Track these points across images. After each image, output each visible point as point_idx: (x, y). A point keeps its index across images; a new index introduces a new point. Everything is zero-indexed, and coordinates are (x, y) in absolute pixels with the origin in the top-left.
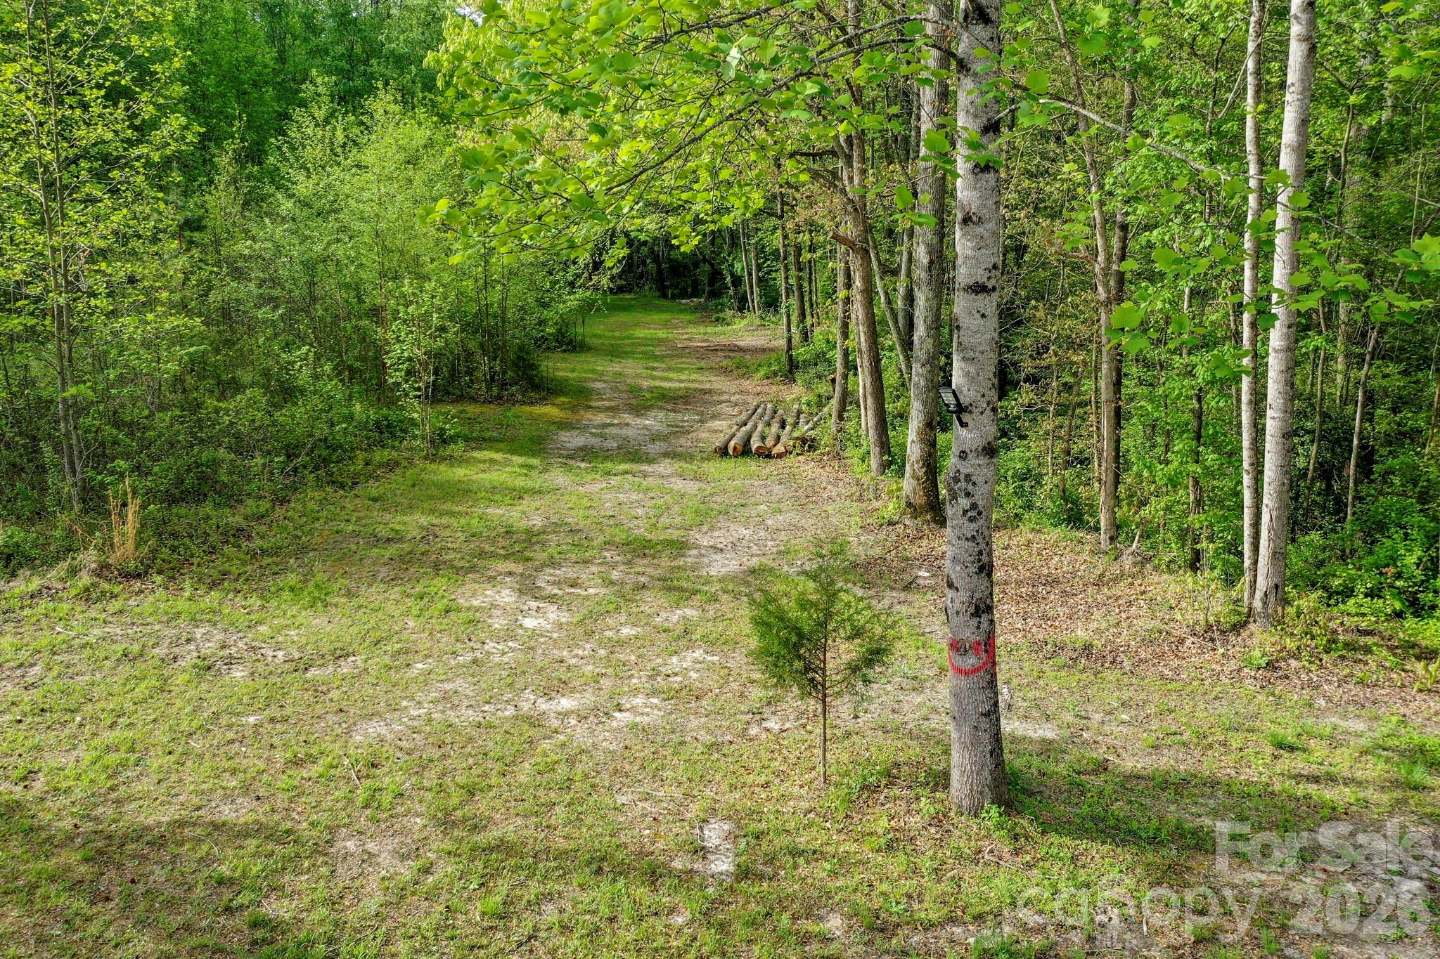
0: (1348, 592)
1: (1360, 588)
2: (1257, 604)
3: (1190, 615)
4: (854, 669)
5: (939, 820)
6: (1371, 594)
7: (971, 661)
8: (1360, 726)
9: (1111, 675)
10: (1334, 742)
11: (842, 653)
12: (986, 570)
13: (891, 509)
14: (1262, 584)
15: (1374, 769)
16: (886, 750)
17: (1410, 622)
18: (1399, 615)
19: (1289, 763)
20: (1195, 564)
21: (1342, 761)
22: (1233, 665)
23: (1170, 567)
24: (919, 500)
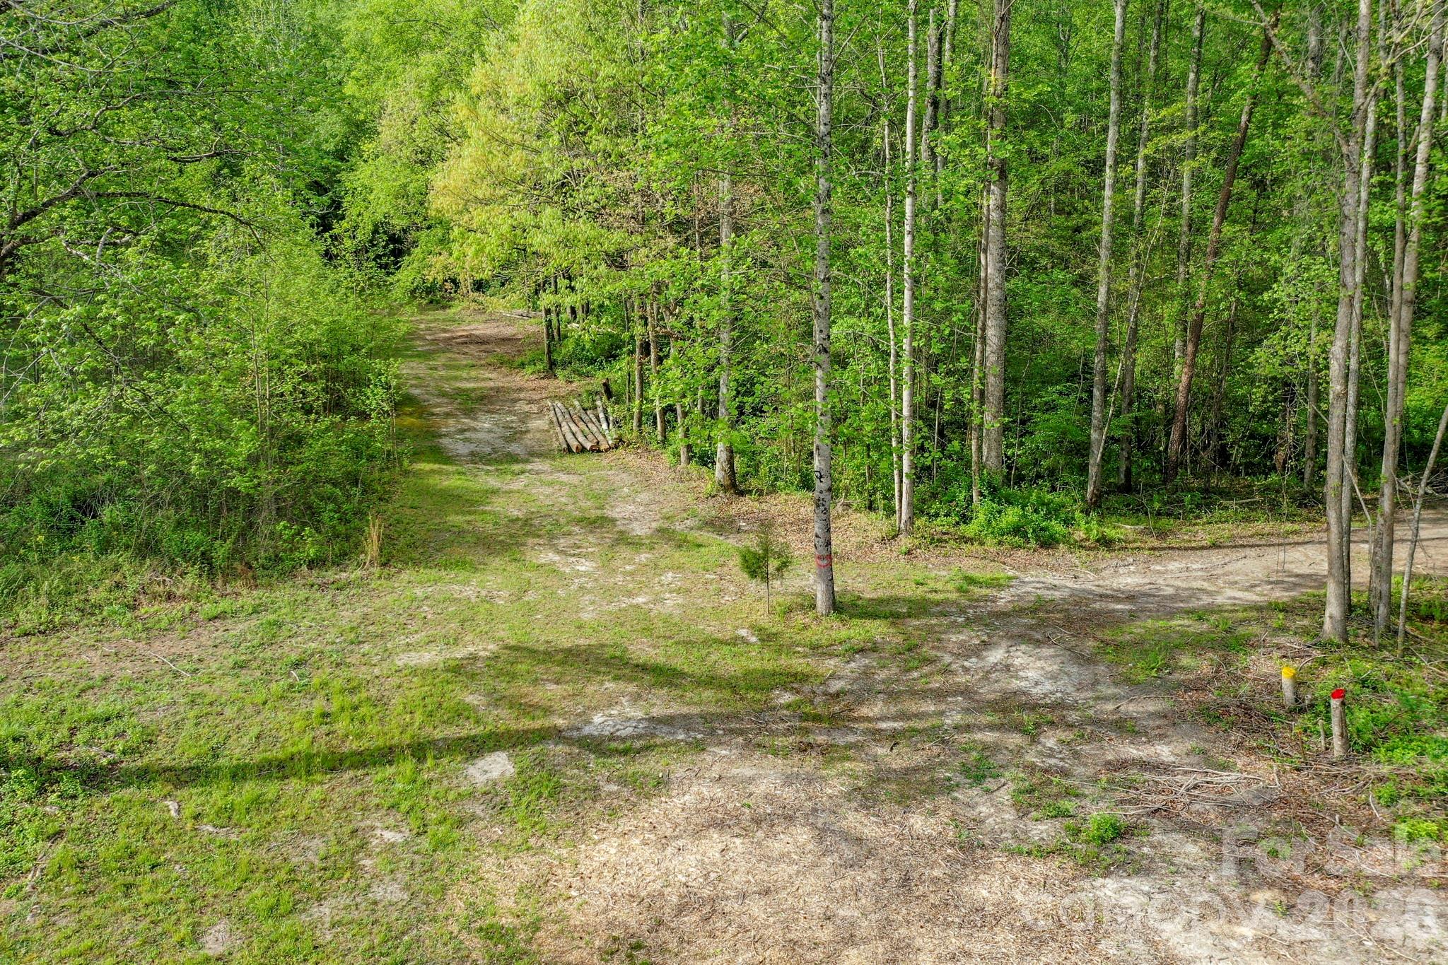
0: (937, 515)
1: (942, 513)
2: (902, 526)
3: (875, 534)
4: (778, 569)
5: (816, 618)
6: (947, 515)
7: (825, 562)
8: (945, 573)
9: (848, 564)
10: (936, 580)
11: (773, 564)
12: (829, 530)
13: (708, 487)
14: (904, 517)
15: (950, 586)
16: (788, 600)
17: (963, 526)
18: (958, 523)
19: (921, 588)
20: (871, 507)
21: (939, 586)
22: (895, 554)
23: (858, 510)
24: (727, 482)
